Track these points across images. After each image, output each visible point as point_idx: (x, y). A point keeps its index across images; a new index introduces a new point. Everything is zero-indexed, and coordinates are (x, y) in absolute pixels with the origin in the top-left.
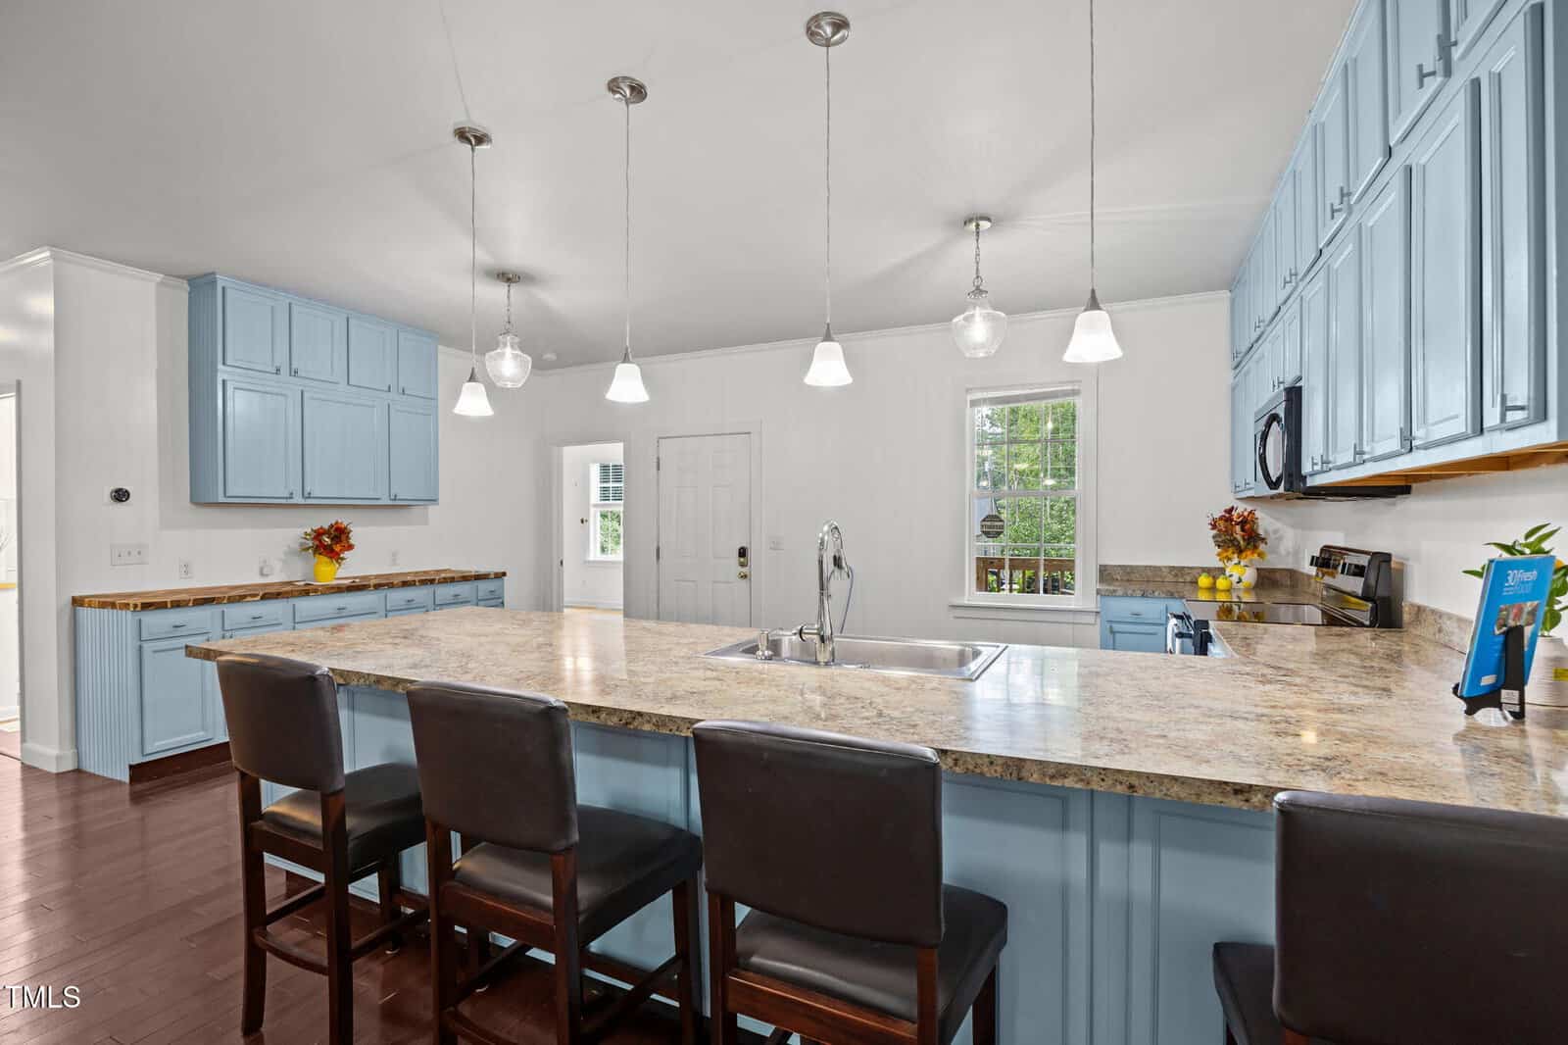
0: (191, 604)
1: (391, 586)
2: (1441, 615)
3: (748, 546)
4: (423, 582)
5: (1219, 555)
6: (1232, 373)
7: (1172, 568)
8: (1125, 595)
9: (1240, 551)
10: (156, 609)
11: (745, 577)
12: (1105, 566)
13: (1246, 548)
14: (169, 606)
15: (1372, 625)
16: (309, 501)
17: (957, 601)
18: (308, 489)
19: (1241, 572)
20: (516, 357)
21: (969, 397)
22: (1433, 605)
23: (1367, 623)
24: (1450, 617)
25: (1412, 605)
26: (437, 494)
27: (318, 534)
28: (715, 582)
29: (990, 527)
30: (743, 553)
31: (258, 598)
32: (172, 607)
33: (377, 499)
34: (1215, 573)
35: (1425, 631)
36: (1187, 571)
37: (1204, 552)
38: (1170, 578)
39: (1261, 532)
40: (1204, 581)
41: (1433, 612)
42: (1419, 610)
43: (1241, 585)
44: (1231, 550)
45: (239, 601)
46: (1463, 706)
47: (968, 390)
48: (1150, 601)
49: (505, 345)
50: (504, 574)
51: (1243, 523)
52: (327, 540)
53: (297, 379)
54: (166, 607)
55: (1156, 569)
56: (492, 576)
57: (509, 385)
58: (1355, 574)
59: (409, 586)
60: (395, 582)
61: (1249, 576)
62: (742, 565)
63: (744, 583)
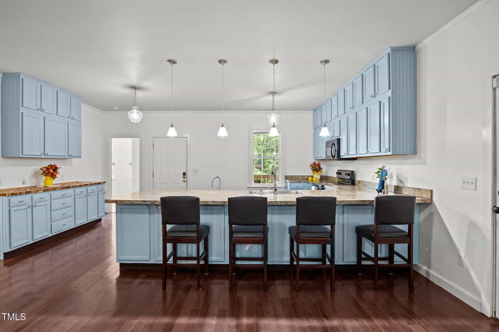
0: (24, 194)
1: (77, 186)
2: (364, 182)
3: (186, 172)
4: (85, 185)
5: (312, 172)
6: (313, 130)
7: (301, 176)
8: (295, 182)
9: (317, 172)
10: (15, 195)
11: (184, 181)
12: (286, 176)
13: (319, 171)
14: (18, 194)
15: (351, 185)
16: (46, 157)
17: (249, 186)
18: (46, 152)
19: (317, 176)
20: (137, 113)
21: (253, 131)
22: (362, 180)
23: (350, 184)
24: (366, 182)
25: (358, 180)
26: (81, 155)
27: (47, 169)
28: (174, 183)
29: (258, 166)
30: (184, 174)
31: (42, 191)
33: (65, 156)
34: (312, 177)
35: (361, 185)
36: (304, 177)
37: (308, 172)
38: (301, 178)
39: (321, 167)
40: (310, 179)
41: (363, 181)
42: (360, 181)
43: (317, 179)
44: (315, 171)
45: (37, 192)
46: (377, 192)
47: (253, 130)
48: (300, 183)
49: (134, 109)
50: (105, 182)
51: (318, 165)
52: (51, 171)
53: (44, 113)
55: (298, 176)
56: (102, 183)
57: (135, 122)
58: (348, 175)
59: (81, 186)
61: (319, 177)
62: (184, 178)
63: (185, 184)
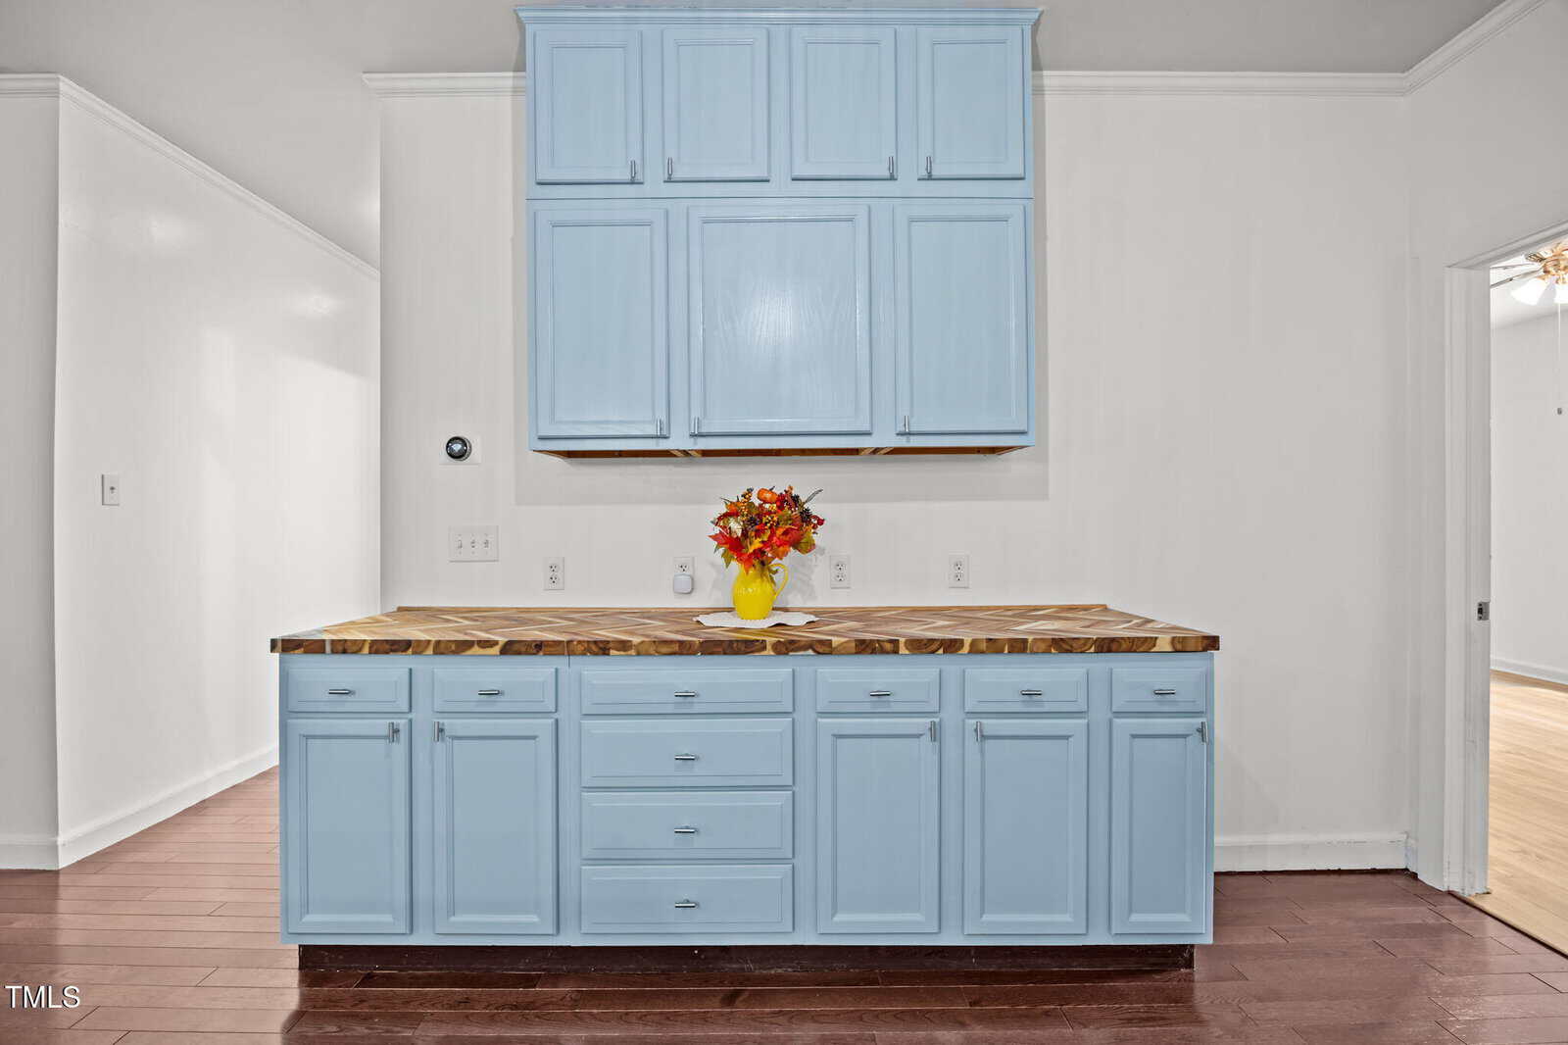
0: (366, 650)
4: (922, 646)
10: (305, 652)
14: (328, 648)
16: (701, 445)
31: (496, 650)
32: (334, 652)
45: (455, 652)
50: (1212, 643)
54: (322, 651)
59: (873, 652)
60: (836, 641)
